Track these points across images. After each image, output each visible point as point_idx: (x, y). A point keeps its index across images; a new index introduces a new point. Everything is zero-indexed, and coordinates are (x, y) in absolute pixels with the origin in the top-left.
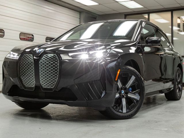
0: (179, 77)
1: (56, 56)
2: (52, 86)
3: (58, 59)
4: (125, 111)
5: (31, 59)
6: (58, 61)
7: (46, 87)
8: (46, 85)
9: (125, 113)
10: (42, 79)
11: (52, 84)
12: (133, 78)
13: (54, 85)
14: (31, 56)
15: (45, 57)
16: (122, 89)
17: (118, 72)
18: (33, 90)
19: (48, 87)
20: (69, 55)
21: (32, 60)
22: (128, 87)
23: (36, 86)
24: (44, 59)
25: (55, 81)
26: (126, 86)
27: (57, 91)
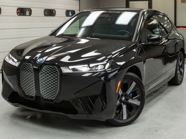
0: (181, 61)
1: (56, 68)
2: (52, 98)
3: (58, 72)
4: (125, 117)
5: (31, 68)
6: (59, 74)
7: (46, 98)
8: (47, 96)
9: (126, 120)
10: (42, 88)
11: (52, 95)
12: (134, 84)
13: (54, 97)
14: (31, 66)
15: (45, 69)
16: (122, 96)
17: (119, 84)
18: (33, 99)
19: (48, 98)
20: (69, 68)
21: (32, 70)
22: (128, 94)
23: (36, 96)
24: (44, 70)
25: (56, 93)
26: (127, 93)
27: (58, 103)
